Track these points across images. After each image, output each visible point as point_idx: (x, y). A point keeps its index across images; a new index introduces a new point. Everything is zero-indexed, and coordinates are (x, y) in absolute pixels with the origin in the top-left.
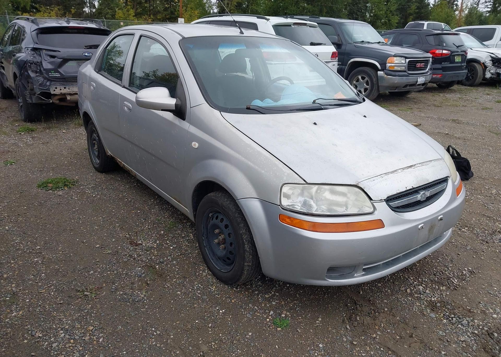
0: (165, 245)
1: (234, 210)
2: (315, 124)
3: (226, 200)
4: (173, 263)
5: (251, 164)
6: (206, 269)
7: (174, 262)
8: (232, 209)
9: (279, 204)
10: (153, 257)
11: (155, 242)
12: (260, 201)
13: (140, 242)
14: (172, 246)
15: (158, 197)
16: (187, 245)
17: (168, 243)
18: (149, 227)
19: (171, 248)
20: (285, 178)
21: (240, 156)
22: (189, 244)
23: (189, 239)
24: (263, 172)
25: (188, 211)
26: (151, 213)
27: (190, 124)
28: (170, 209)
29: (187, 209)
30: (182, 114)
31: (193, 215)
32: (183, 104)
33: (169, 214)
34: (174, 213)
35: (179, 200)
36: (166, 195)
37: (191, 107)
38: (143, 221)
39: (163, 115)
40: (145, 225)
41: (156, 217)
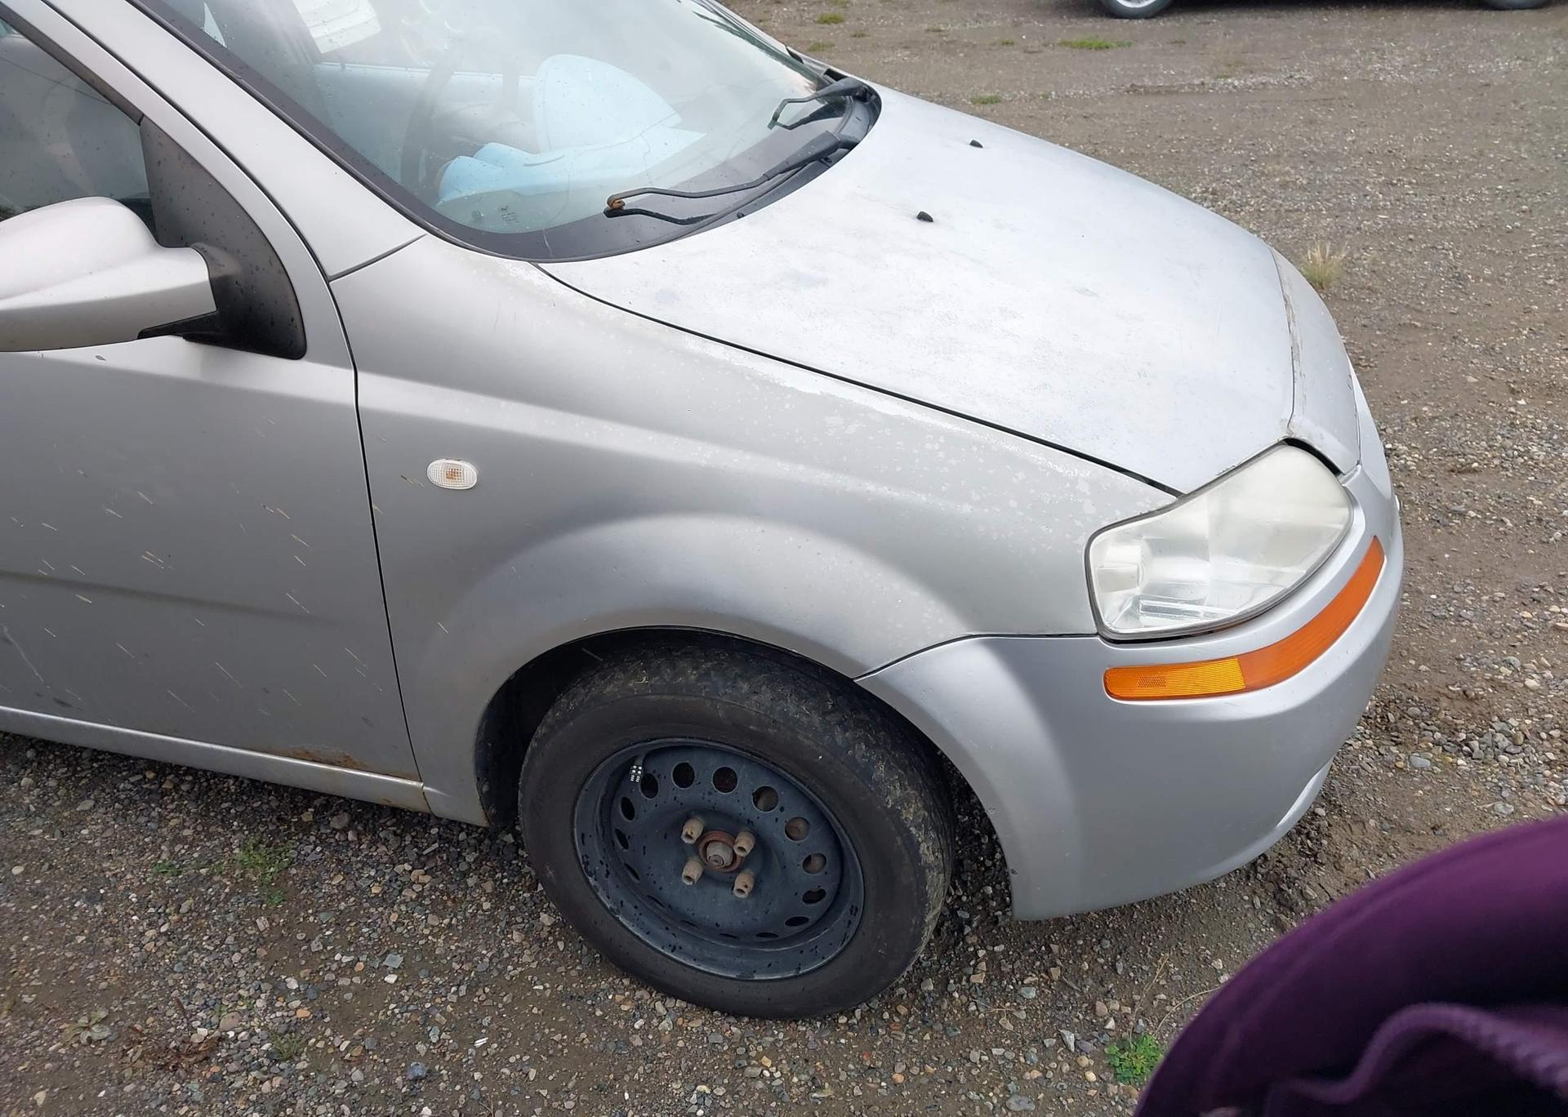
0: (344, 982)
1: (816, 719)
2: (924, 217)
3: (745, 687)
4: (478, 1050)
5: (884, 491)
6: (647, 996)
7: (479, 1043)
8: (805, 719)
9: (1095, 630)
10: (357, 1075)
11: (279, 990)
12: (985, 643)
13: (203, 1032)
14: (384, 971)
15: (38, 754)
16: (442, 930)
17: (352, 965)
18: (163, 929)
19: (391, 979)
20: (1089, 509)
21: (801, 468)
22: (446, 921)
23: (420, 895)
24: (967, 508)
25: (424, 788)
26: (92, 852)
27: (353, 372)
28: (167, 787)
29: (414, 783)
30: (272, 323)
31: (480, 799)
32: (257, 269)
33: (188, 813)
34: (209, 797)
35: (347, 754)
36: (212, 749)
37: (330, 273)
38: (96, 911)
39: (97, 357)
40: (132, 928)
41: (142, 859)
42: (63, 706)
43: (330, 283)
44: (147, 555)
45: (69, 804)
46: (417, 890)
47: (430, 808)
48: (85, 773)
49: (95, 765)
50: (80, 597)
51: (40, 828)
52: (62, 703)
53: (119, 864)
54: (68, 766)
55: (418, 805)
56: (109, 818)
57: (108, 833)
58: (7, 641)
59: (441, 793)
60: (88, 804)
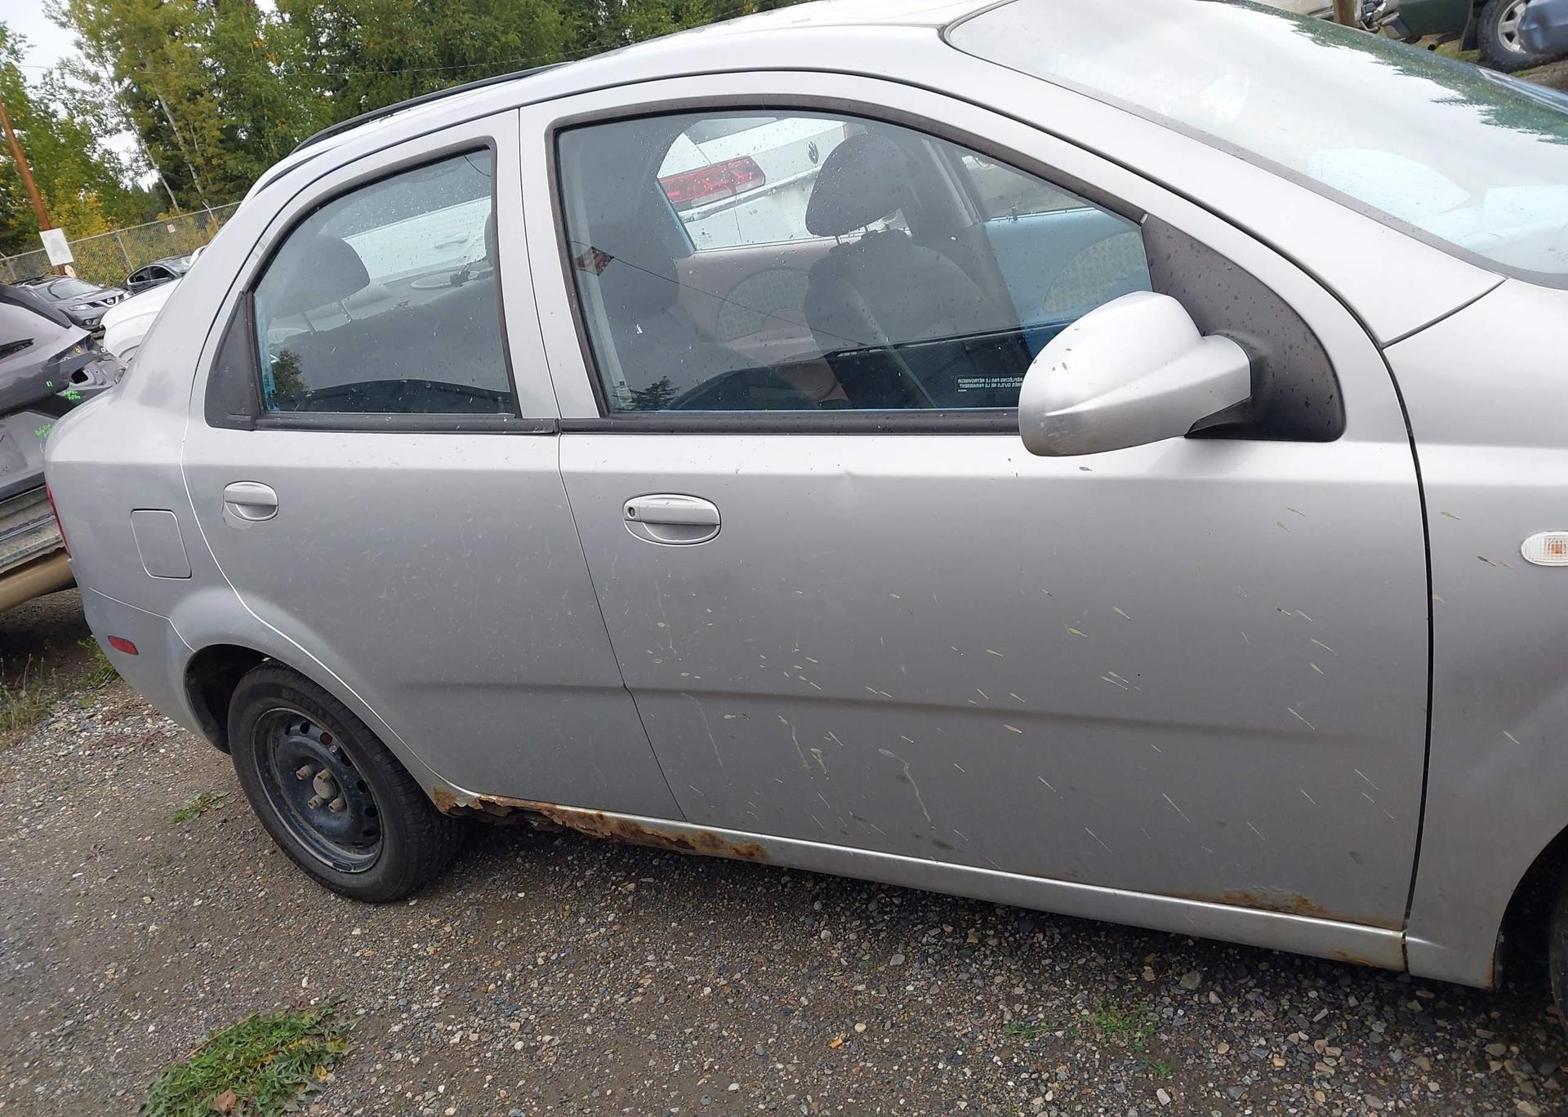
22: (1392, 1104)
25: (1408, 938)
26: (928, 1011)
27: (1408, 446)
28: (971, 941)
29: (1390, 933)
30: (1307, 404)
31: (1494, 953)
32: (1291, 347)
33: (1009, 969)
34: (1023, 953)
35: (1305, 898)
36: (1115, 894)
37: (1384, 338)
38: (964, 1074)
39: (1082, 468)
40: (1012, 1094)
41: (984, 1018)
42: (942, 849)
43: (1384, 351)
44: (1110, 677)
45: (878, 959)
46: (1332, 1065)
47: (1406, 962)
48: (881, 926)
49: (886, 917)
50: (1010, 728)
51: (862, 983)
52: (942, 845)
53: (963, 1024)
54: (860, 918)
55: (1393, 960)
56: (927, 973)
57: (935, 990)
58: (903, 779)
59: (1436, 946)
60: (898, 959)
